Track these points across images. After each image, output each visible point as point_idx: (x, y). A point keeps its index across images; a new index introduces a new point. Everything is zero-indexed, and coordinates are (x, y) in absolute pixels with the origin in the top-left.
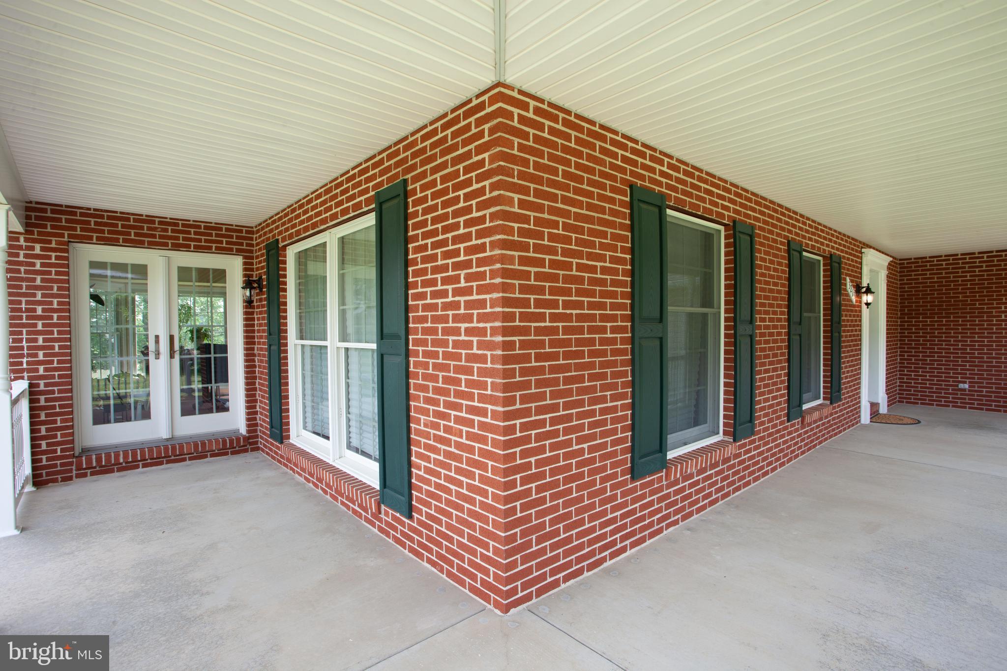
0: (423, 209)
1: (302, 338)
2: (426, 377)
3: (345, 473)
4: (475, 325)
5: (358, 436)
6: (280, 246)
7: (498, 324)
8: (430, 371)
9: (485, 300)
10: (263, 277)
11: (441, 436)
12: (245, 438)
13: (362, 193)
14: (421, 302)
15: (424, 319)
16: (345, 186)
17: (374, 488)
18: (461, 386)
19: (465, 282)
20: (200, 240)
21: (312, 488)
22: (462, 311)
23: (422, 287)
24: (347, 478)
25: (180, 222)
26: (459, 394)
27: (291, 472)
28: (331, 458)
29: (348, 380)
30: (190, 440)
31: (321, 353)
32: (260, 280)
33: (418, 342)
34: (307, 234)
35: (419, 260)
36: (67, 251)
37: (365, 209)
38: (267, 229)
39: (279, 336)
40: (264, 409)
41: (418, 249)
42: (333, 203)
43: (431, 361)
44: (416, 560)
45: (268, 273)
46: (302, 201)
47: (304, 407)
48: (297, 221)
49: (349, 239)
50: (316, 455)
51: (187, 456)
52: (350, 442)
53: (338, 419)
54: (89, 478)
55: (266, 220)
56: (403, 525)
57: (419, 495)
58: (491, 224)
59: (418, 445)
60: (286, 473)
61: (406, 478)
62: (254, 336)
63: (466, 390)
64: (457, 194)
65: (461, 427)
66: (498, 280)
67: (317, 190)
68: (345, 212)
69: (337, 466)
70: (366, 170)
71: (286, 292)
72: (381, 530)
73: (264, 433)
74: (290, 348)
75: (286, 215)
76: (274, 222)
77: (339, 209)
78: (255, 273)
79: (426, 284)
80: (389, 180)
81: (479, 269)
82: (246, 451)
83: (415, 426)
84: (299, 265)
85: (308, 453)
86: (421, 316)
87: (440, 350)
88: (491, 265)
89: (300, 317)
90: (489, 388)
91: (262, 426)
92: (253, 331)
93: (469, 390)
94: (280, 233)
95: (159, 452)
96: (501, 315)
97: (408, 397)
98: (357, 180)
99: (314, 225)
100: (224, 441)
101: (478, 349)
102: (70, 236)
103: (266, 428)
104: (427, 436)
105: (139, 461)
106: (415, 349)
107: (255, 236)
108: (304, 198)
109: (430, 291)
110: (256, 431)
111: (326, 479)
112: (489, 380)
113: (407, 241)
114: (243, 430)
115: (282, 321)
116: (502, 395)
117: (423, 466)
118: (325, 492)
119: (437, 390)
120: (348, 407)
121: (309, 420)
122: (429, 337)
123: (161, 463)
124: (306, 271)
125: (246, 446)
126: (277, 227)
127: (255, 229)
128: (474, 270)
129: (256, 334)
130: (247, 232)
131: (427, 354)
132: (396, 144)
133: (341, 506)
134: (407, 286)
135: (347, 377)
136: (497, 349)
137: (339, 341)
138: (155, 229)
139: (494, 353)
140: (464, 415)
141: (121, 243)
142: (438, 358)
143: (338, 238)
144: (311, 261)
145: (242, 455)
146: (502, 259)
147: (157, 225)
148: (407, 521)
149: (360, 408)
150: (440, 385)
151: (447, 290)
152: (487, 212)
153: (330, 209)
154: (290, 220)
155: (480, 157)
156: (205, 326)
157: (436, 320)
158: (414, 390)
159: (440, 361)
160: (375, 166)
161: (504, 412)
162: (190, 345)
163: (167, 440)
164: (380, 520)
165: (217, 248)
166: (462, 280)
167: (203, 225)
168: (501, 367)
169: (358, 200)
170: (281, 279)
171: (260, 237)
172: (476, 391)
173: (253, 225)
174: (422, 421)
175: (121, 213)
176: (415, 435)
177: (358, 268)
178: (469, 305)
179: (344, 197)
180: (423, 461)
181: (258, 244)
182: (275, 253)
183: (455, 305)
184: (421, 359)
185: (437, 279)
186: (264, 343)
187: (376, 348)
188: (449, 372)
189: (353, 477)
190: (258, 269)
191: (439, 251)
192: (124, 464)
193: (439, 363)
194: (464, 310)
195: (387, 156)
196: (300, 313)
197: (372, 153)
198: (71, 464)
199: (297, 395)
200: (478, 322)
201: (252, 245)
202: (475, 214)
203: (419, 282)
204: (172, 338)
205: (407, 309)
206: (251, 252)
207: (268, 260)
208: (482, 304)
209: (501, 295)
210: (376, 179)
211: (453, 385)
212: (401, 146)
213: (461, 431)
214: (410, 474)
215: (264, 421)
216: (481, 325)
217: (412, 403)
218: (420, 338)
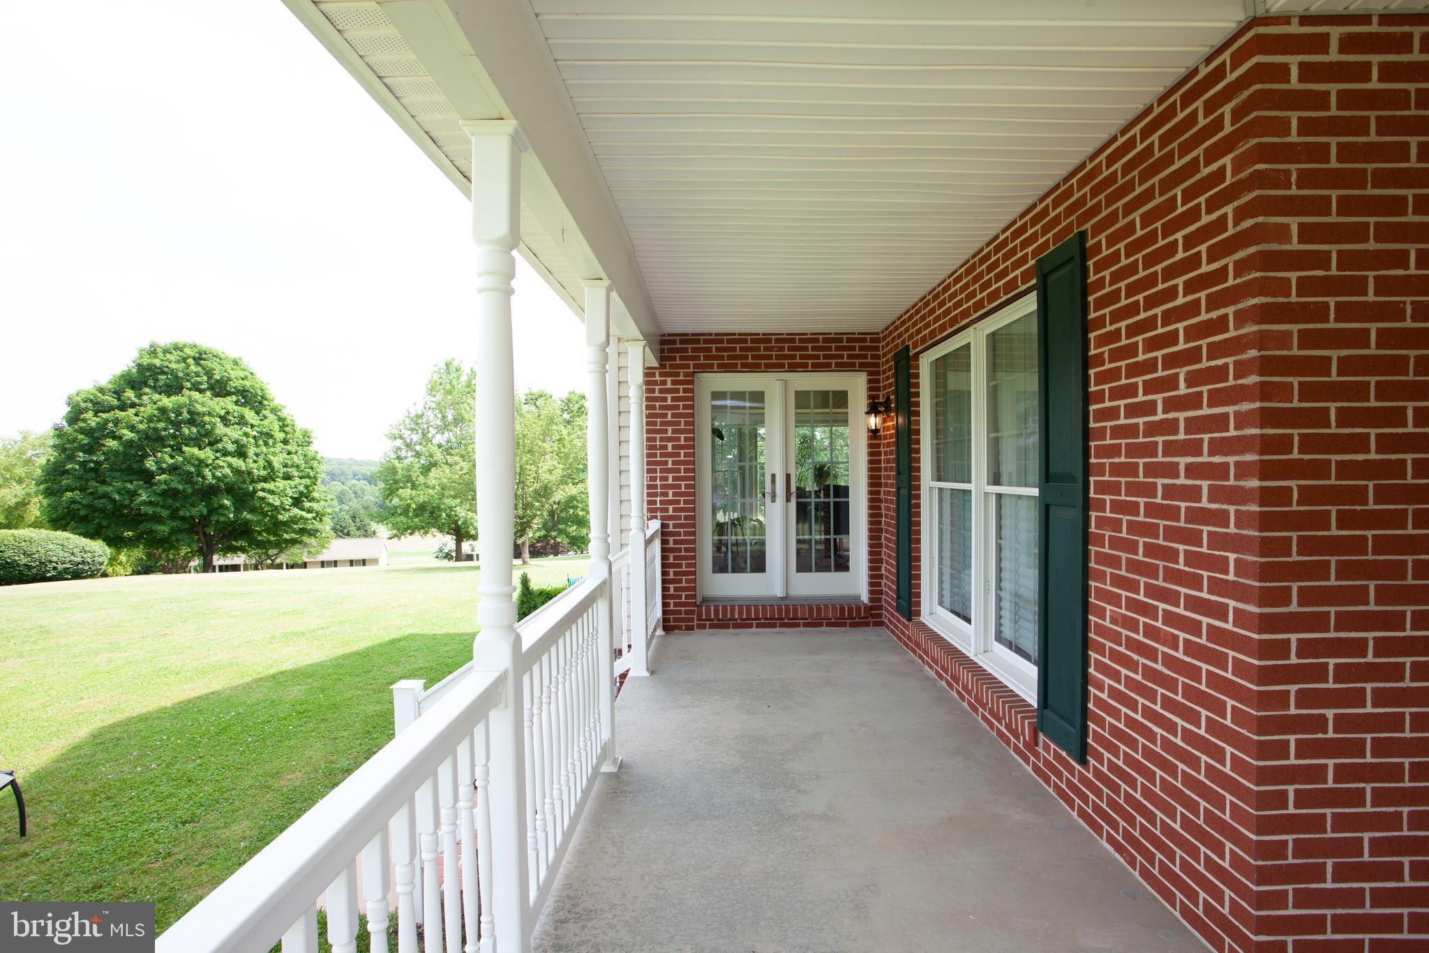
0: (1111, 274)
1: (939, 479)
2: (1116, 543)
3: (991, 674)
4: (1205, 459)
5: (1013, 624)
6: (911, 354)
7: (1250, 457)
8: (1124, 535)
9: (1226, 415)
10: (891, 397)
11: (1139, 641)
12: (866, 607)
13: (1016, 265)
14: (1108, 424)
15: (1114, 451)
16: (993, 259)
17: (1030, 705)
18: (1177, 563)
19: (1187, 387)
20: (818, 357)
21: (944, 688)
22: (1181, 436)
23: (1111, 399)
24: (991, 683)
25: (797, 337)
26: (1172, 575)
27: (920, 661)
28: (972, 649)
29: (999, 541)
30: (805, 603)
31: (964, 500)
32: (888, 400)
33: (1103, 488)
34: (944, 334)
35: (1106, 356)
36: (692, 382)
37: (1023, 288)
38: (895, 334)
39: (910, 475)
40: (890, 572)
41: (1102, 341)
42: (977, 286)
43: (1125, 518)
44: (1089, 832)
45: (896, 392)
46: (938, 290)
47: (941, 574)
48: (931, 318)
49: (1002, 335)
50: (953, 643)
51: (801, 621)
52: (1001, 632)
53: (985, 595)
54: (708, 630)
55: (894, 322)
56: (1072, 773)
57: (1099, 730)
58: (1238, 281)
59: (1101, 649)
60: (914, 661)
61: (1079, 700)
62: (881, 476)
63: (1187, 569)
64: (1171, 239)
65: (1176, 632)
66: (1253, 379)
67: (956, 271)
68: (994, 296)
69: (981, 664)
70: (1023, 229)
71: (919, 416)
72: (1036, 769)
73: (889, 604)
74: (924, 493)
75: (918, 312)
76: (903, 323)
77: (985, 294)
78: (881, 393)
79: (1117, 394)
80: (1056, 238)
81: (1213, 363)
82: (867, 624)
83: (1096, 620)
84: (937, 378)
85: (942, 639)
86: (1109, 445)
87: (1142, 501)
88: (1238, 354)
89: (938, 450)
90: (1232, 569)
91: (887, 594)
92: (879, 469)
93: (1192, 570)
94: (911, 337)
95: (773, 612)
96: (1258, 441)
97: (1086, 573)
98: (1010, 246)
99: (954, 321)
100: (842, 609)
101: (1210, 501)
102: (695, 366)
103: (892, 598)
104: (1116, 638)
105: (753, 620)
106: (1098, 499)
107: (881, 345)
108: (939, 285)
109: (1125, 405)
110: (880, 600)
111: (963, 679)
112: (1232, 557)
113: (1086, 327)
114: (865, 598)
115: (914, 455)
116: (1257, 584)
117: (1106, 686)
118: (962, 698)
119: (1134, 566)
120: (999, 580)
121: (947, 593)
122: (1123, 480)
123: (774, 626)
124: (945, 386)
125: (868, 618)
126: (907, 330)
127: (881, 336)
128: (1205, 364)
129: (883, 473)
130: (872, 340)
131: (1118, 507)
132: (1066, 179)
133: (982, 722)
134: (1087, 399)
135: (999, 536)
136: (1248, 501)
137: (988, 484)
138: (771, 349)
139: (1243, 508)
140: (1181, 611)
141: (739, 369)
142: (1138, 514)
143: (987, 336)
144: (952, 371)
145: (862, 629)
146: (1261, 340)
147: (773, 344)
148: (1077, 766)
149: (1016, 583)
150: (1140, 557)
151: (1154, 402)
152: (1230, 261)
153: (973, 294)
154: (923, 318)
155: (1214, 167)
156: (829, 463)
157: (1134, 451)
158: (1096, 563)
159: (1141, 518)
160: (1035, 221)
161: (1261, 615)
162: (811, 486)
163: (782, 599)
164: (1037, 755)
165: (837, 365)
166: (1182, 384)
167: (845, 337)
168: (1257, 534)
169: (1012, 276)
170: (912, 400)
171: (887, 345)
172: (1205, 574)
173: (879, 331)
174: (1108, 613)
175: (740, 334)
176: (1095, 634)
177: (1015, 376)
178: (1194, 425)
179: (992, 275)
180: (1108, 677)
181: (885, 355)
182: (905, 364)
183: (1171, 427)
184: (1108, 514)
185: (1136, 384)
186: (892, 485)
187: (1038, 495)
188: (1157, 537)
189: (1002, 683)
190: (885, 387)
191: (1139, 338)
192: (739, 621)
193: (1139, 522)
194: (1186, 434)
195: (1053, 201)
196: (937, 444)
197: (1029, 202)
198: (692, 612)
199: (931, 557)
200: (1211, 454)
201: (878, 357)
202: (1205, 268)
203: (1107, 391)
204: (788, 477)
205: (1086, 434)
206: (877, 365)
207: (896, 376)
208: (1220, 422)
209: (1257, 405)
210: (1037, 241)
211: (1163, 560)
212: (1074, 181)
213: (1176, 638)
214: (1085, 695)
215: (890, 588)
216: (1217, 459)
217: (1092, 583)
218: (1108, 481)
